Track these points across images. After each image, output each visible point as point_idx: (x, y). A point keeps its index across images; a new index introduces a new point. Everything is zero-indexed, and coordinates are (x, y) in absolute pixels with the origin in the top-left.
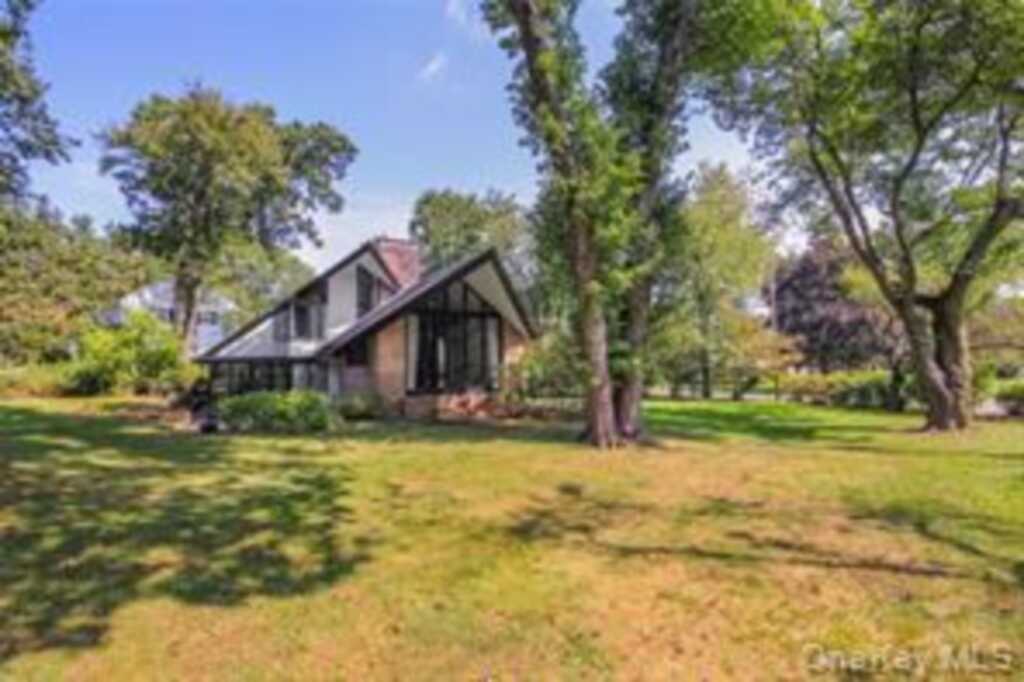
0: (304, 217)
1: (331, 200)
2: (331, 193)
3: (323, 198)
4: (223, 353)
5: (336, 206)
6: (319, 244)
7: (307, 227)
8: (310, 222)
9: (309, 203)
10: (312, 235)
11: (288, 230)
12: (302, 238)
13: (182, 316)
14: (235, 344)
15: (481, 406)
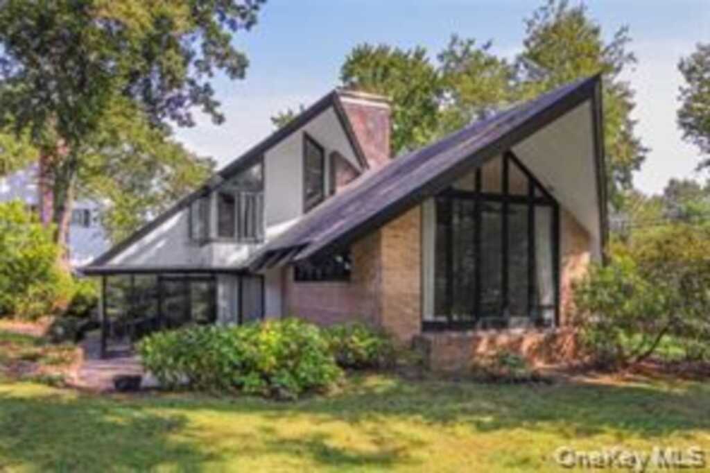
0: (201, 83)
1: (232, 62)
2: (230, 53)
3: (221, 59)
4: (117, 261)
5: (238, 69)
6: (219, 119)
7: (204, 97)
8: (207, 89)
9: (204, 67)
10: (210, 107)
11: (179, 102)
12: (197, 112)
13: (49, 214)
14: (132, 249)
15: (536, 351)
